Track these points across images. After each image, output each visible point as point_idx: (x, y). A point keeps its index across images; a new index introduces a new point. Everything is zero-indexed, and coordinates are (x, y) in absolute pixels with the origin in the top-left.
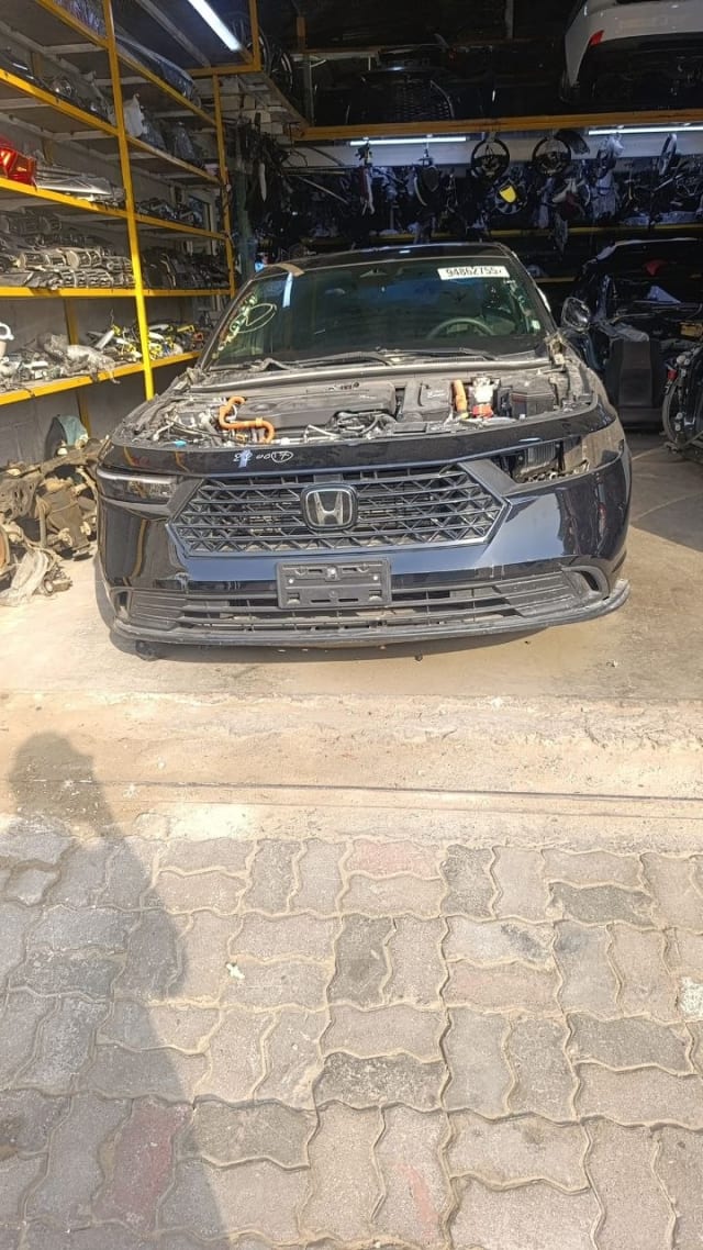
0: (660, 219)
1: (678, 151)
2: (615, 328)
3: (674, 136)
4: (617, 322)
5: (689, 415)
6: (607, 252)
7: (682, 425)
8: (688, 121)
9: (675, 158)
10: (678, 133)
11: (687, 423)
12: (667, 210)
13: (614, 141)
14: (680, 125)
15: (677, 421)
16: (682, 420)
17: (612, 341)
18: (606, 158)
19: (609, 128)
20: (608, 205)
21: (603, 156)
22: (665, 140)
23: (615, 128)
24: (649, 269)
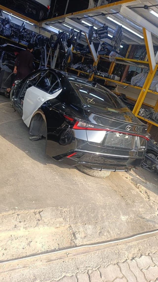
0: (21, 42)
1: (25, 27)
2: (3, 66)
3: (25, 23)
4: (4, 65)
5: (16, 97)
6: (5, 45)
7: (14, 99)
8: (28, 21)
9: (24, 29)
10: (26, 22)
11: (15, 99)
12: (23, 40)
13: (9, 17)
14: (26, 21)
15: (13, 98)
16: (14, 98)
17: (2, 69)
18: (7, 20)
19: (9, 13)
20: (7, 33)
21: (6, 19)
22: (22, 23)
23: (10, 13)
24: (15, 53)
